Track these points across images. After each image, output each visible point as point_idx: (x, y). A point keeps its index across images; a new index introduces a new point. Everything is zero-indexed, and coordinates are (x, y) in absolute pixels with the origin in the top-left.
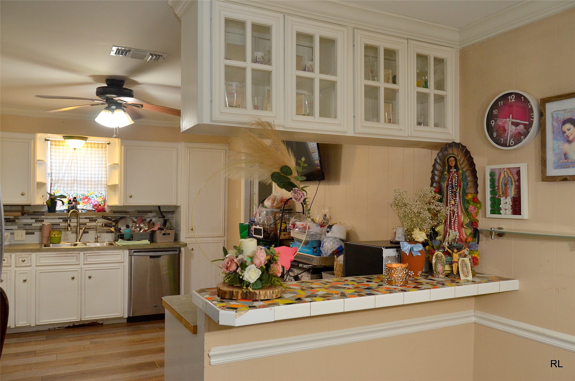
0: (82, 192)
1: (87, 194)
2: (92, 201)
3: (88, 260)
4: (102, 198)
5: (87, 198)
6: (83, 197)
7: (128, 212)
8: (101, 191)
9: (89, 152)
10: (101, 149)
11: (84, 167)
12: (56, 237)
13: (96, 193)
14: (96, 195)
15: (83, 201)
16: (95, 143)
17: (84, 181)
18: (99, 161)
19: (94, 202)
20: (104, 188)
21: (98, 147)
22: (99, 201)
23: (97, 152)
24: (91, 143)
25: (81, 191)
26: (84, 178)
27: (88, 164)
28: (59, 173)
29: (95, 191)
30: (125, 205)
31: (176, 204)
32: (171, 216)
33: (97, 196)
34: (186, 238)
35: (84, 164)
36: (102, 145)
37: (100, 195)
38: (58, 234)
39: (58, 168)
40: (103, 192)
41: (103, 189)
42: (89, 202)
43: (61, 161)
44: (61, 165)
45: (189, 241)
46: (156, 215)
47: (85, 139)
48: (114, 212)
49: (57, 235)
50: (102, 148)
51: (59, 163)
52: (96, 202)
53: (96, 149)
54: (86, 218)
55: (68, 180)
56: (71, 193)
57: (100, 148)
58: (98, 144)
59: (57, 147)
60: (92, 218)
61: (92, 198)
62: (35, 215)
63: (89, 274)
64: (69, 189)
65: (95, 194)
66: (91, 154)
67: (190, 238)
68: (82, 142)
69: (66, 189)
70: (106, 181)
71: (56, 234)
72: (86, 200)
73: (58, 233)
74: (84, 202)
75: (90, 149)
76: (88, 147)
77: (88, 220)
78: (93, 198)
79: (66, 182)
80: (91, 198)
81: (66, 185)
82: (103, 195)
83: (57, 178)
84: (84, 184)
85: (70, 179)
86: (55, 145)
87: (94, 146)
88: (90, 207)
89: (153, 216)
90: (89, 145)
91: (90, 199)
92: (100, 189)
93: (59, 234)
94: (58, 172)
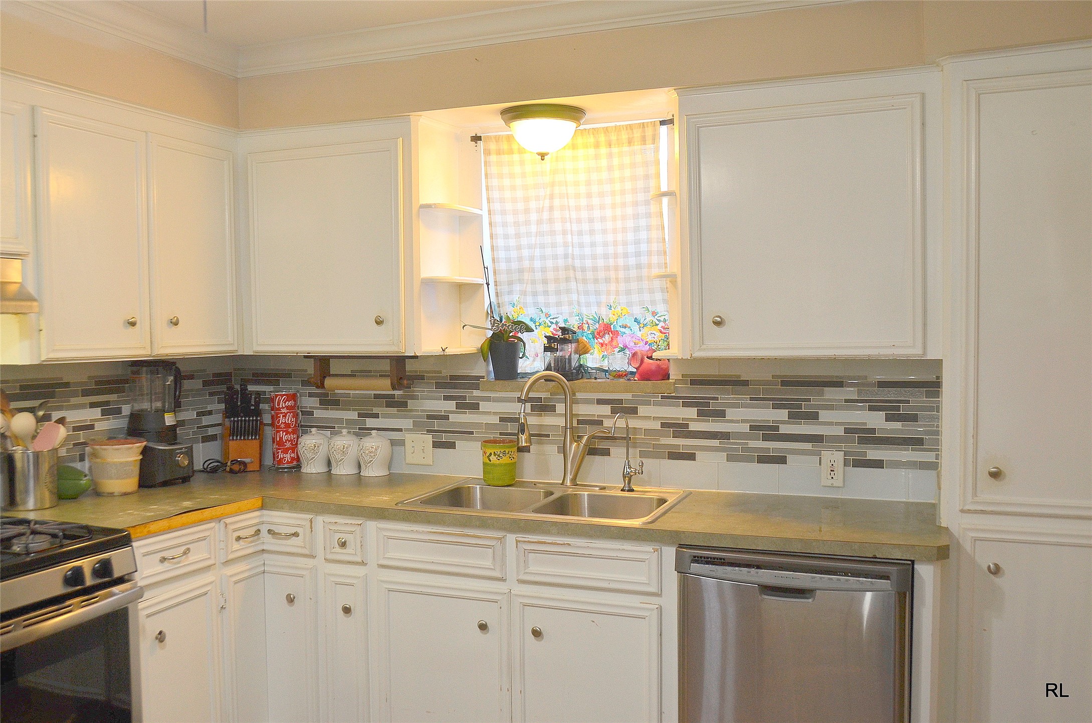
0: (594, 309)
1: (607, 315)
2: (625, 339)
3: (532, 568)
4: (659, 327)
5: (607, 328)
6: (597, 325)
7: (746, 383)
8: (653, 302)
9: (604, 162)
10: (639, 147)
11: (591, 220)
12: (494, 465)
13: (637, 311)
14: (636, 320)
15: (600, 341)
16: (618, 129)
17: (595, 269)
18: (634, 191)
19: (632, 344)
20: (662, 290)
21: (630, 142)
22: (650, 339)
23: (627, 160)
24: (606, 130)
25: (588, 305)
26: (594, 257)
27: (602, 207)
28: (519, 248)
29: (629, 304)
30: (698, 354)
31: (920, 352)
32: (924, 402)
33: (639, 323)
34: (962, 511)
35: (590, 208)
36: (644, 131)
37: (650, 318)
38: (499, 456)
39: (511, 231)
40: (661, 309)
41: (658, 296)
42: (614, 343)
43: (520, 206)
44: (522, 218)
45: (977, 530)
46: (859, 393)
47: (574, 113)
48: (693, 382)
49: (495, 458)
50: (644, 140)
51: (515, 212)
52: (641, 344)
53: (626, 148)
54: (600, 402)
55: (544, 270)
56: (561, 314)
57: (636, 143)
58: (630, 127)
59: (506, 158)
60: (620, 401)
61: (623, 330)
62: (455, 387)
63: (536, 619)
64: (552, 299)
65: (632, 315)
66: (610, 168)
67: (983, 512)
68: (563, 127)
69: (541, 299)
70: (666, 263)
71: (492, 455)
72: (607, 338)
73: (498, 451)
74: (602, 345)
75: (603, 150)
76: (597, 145)
77: (606, 410)
78: (627, 331)
79: (539, 276)
80: (618, 329)
81: (540, 288)
82: (662, 318)
83: (514, 266)
84: (596, 281)
85: (550, 263)
86: (499, 152)
87: (617, 139)
88: (620, 363)
89: (847, 401)
90: (602, 138)
91: (616, 333)
92: (647, 297)
93: (504, 453)
94: (512, 242)
